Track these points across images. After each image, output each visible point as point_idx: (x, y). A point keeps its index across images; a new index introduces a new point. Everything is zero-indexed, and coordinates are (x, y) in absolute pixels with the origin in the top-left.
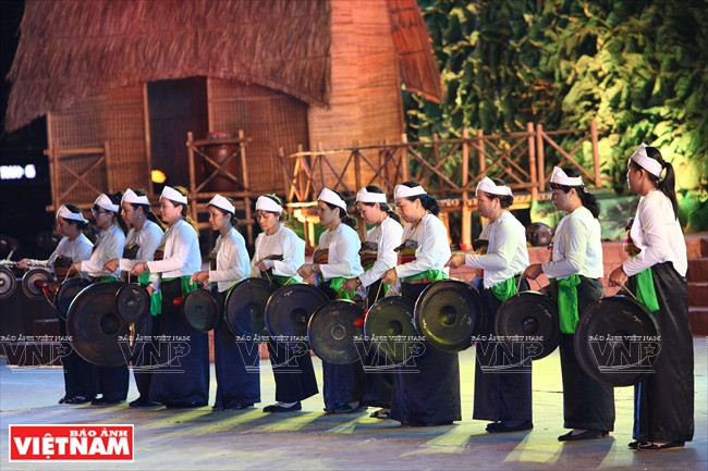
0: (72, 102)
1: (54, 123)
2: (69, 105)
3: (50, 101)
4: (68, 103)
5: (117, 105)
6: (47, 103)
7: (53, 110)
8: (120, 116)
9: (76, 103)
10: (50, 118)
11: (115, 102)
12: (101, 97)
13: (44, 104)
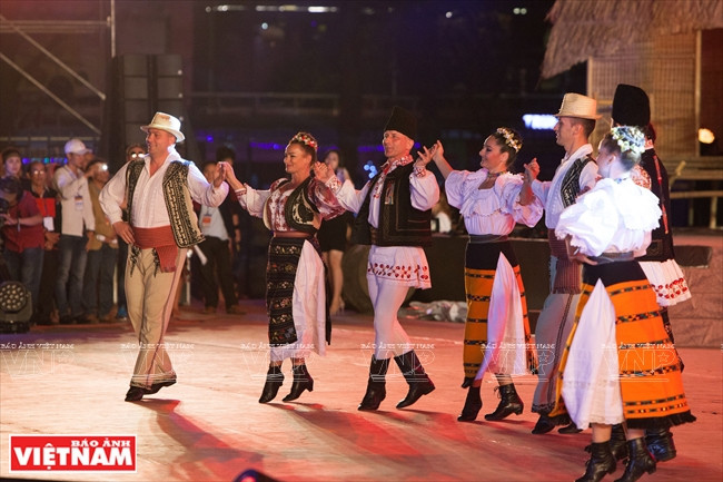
0: (617, 48)
1: (595, 70)
2: (613, 52)
3: (593, 46)
4: (612, 49)
5: (666, 53)
6: (590, 48)
7: (595, 56)
8: (668, 66)
9: (622, 50)
10: (591, 65)
11: (664, 50)
12: (649, 44)
13: (586, 50)
